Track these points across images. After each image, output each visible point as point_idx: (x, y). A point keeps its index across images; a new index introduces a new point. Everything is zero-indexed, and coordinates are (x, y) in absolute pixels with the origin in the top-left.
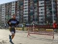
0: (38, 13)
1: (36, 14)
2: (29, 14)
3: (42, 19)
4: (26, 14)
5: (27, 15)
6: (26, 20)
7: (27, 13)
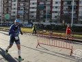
0: (52, 7)
1: (48, 8)
2: (37, 8)
5: (35, 10)
6: (33, 16)
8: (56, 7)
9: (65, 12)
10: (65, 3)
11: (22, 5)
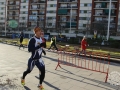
0: (78, 11)
3: (84, 25)
4: (51, 12)
7: (55, 9)
8: (85, 12)
9: (98, 19)
10: (98, 6)
11: (35, 7)
